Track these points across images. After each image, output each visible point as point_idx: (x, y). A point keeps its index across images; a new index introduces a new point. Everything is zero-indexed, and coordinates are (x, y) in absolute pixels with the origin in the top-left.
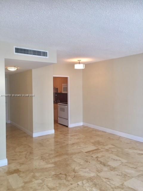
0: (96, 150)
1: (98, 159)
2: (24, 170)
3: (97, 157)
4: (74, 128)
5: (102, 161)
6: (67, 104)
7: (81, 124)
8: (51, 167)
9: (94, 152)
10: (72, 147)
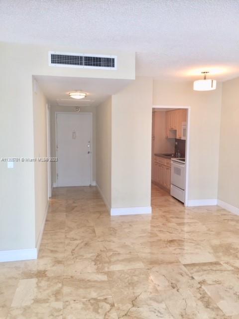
0: (211, 264)
1: (203, 287)
2: (53, 275)
3: (202, 283)
4: (195, 208)
5: (209, 293)
6: (184, 160)
7: (214, 202)
8: (99, 280)
9: (205, 268)
10: (167, 247)
